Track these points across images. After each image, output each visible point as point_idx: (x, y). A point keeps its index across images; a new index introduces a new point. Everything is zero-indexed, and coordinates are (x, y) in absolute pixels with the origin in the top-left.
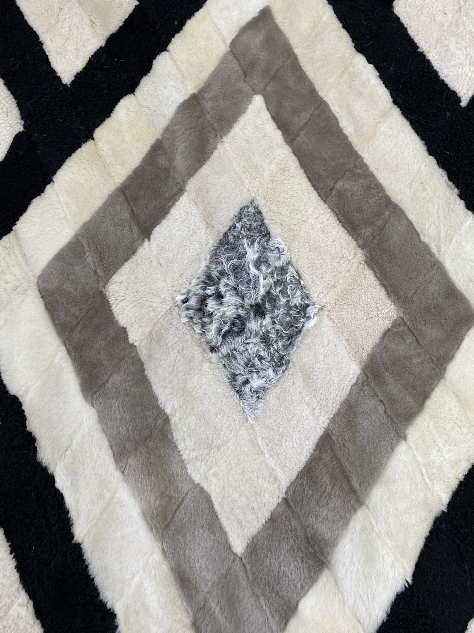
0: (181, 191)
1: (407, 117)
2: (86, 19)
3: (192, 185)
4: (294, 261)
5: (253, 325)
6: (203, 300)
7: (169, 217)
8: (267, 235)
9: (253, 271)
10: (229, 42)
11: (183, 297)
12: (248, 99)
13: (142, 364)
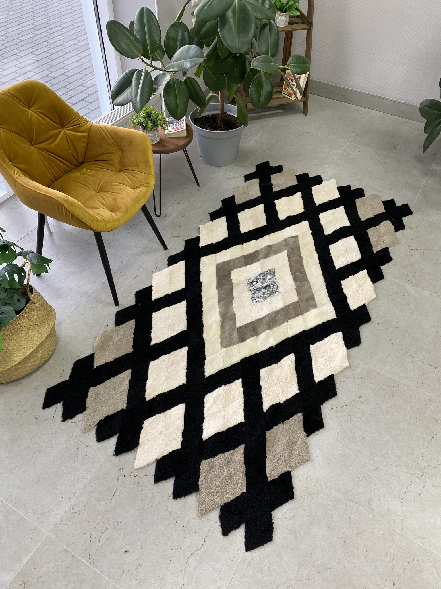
0: (258, 261)
1: (321, 267)
2: (253, 223)
3: (261, 261)
4: (278, 282)
5: (262, 290)
6: (253, 282)
7: (253, 264)
8: (275, 276)
9: (268, 280)
10: (285, 238)
11: (248, 279)
12: (284, 251)
13: (233, 287)
